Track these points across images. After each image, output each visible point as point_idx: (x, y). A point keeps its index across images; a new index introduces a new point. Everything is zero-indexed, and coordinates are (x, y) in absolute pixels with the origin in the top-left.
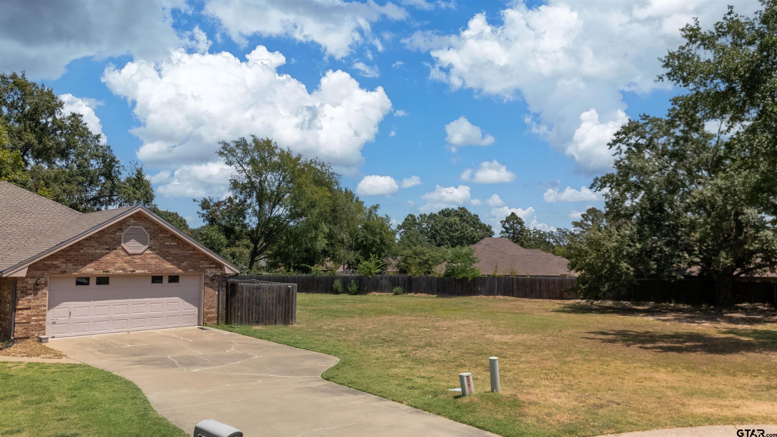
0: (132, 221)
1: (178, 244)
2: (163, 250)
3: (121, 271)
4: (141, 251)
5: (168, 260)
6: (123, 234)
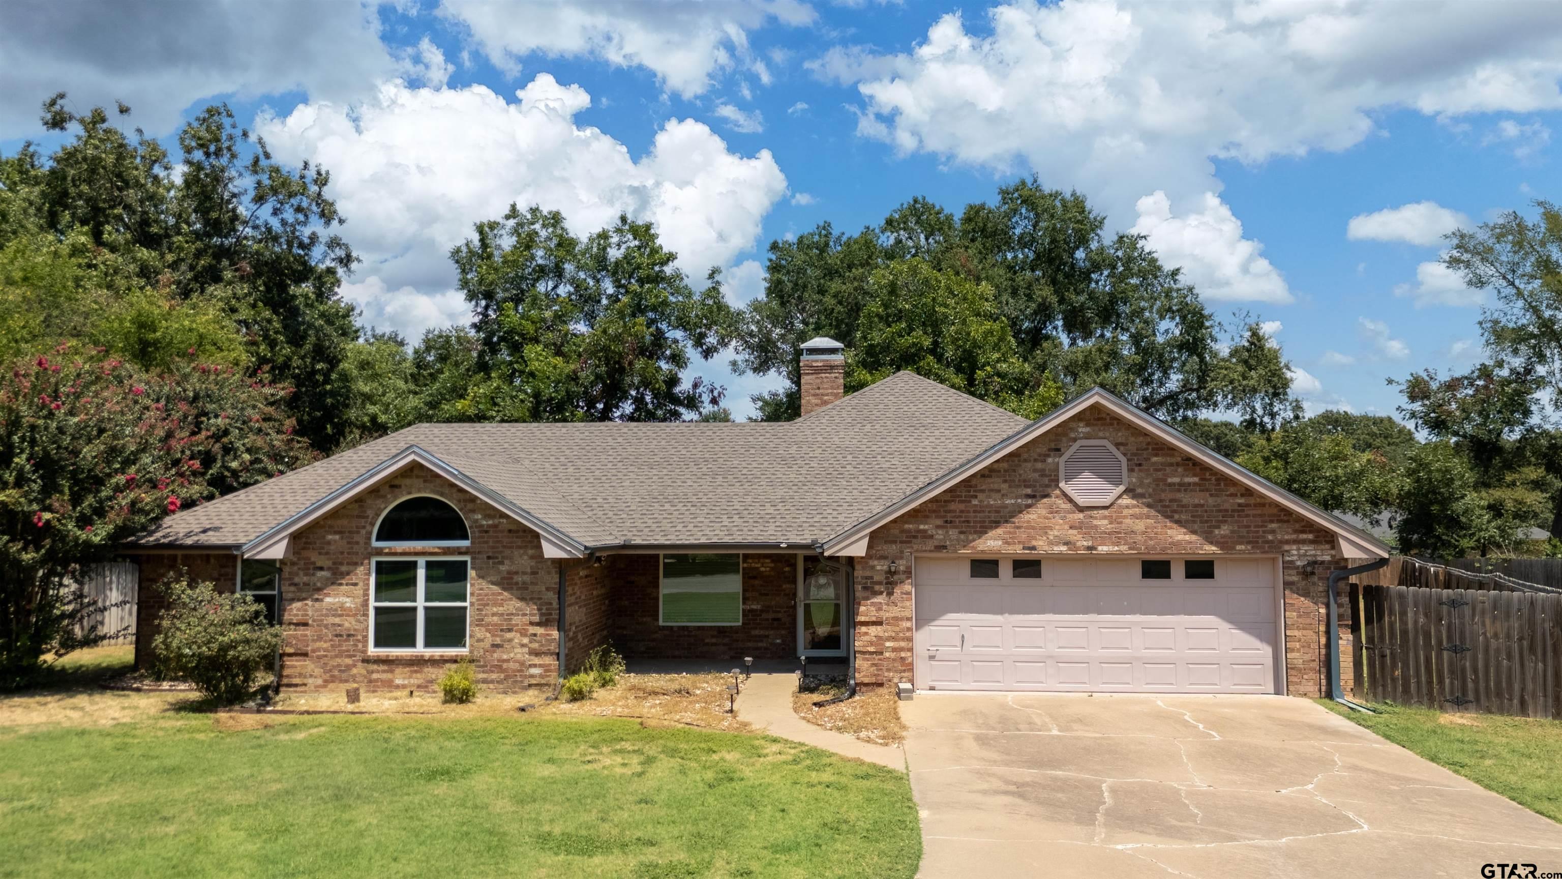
0: (1083, 429)
1: (1201, 479)
2: (1163, 496)
3: (1064, 548)
4: (1106, 500)
5: (1178, 522)
6: (1062, 461)
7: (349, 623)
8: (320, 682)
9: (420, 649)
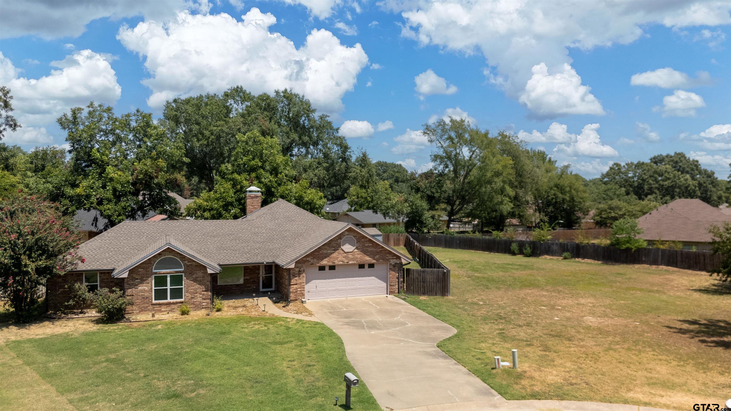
0: (347, 233)
2: (364, 249)
3: (341, 263)
4: (351, 250)
5: (367, 255)
6: (342, 241)
7: (146, 294)
8: (138, 312)
9: (169, 300)
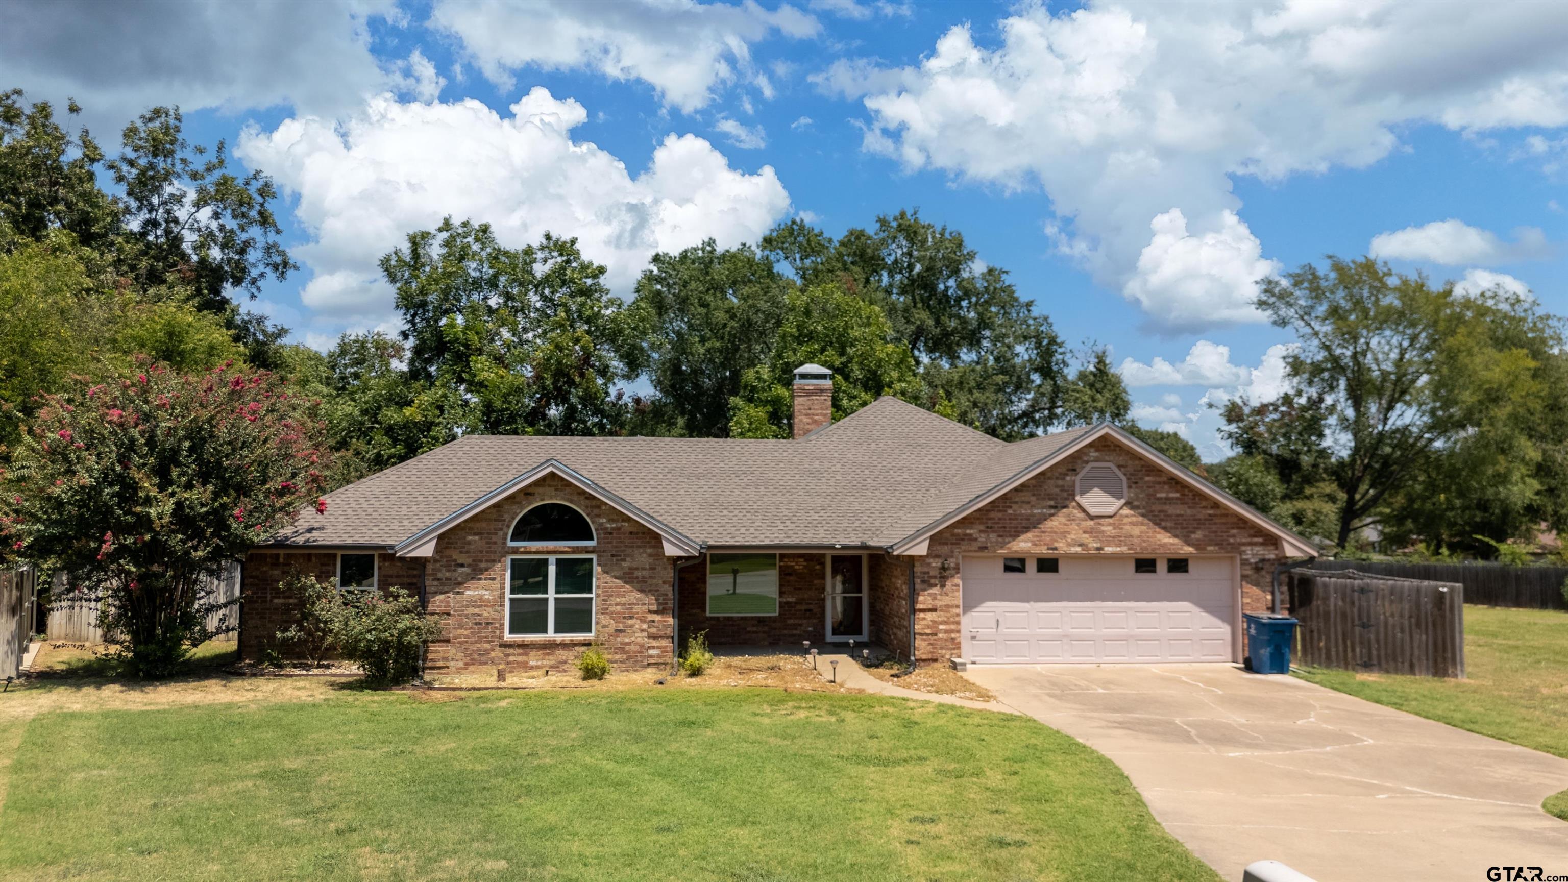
0: (1093, 454)
1: (1183, 495)
2: (1153, 508)
3: (1079, 549)
4: (1111, 510)
5: (1165, 528)
6: (1077, 478)
7: (487, 613)
8: (461, 664)
9: (551, 634)
